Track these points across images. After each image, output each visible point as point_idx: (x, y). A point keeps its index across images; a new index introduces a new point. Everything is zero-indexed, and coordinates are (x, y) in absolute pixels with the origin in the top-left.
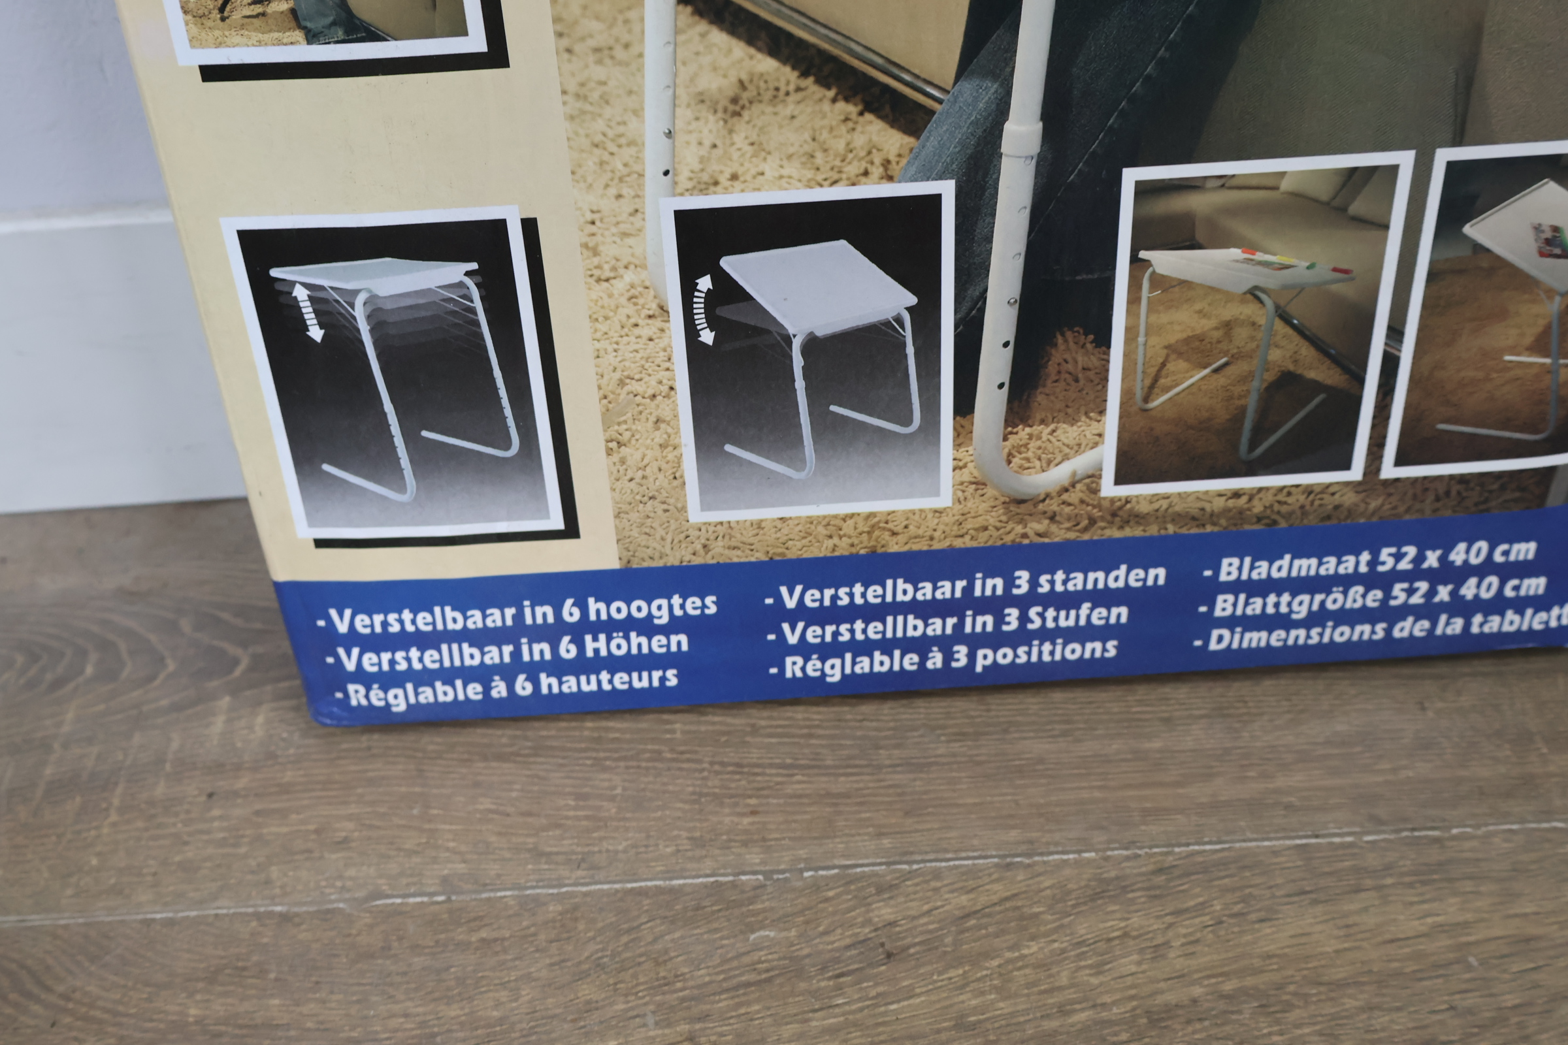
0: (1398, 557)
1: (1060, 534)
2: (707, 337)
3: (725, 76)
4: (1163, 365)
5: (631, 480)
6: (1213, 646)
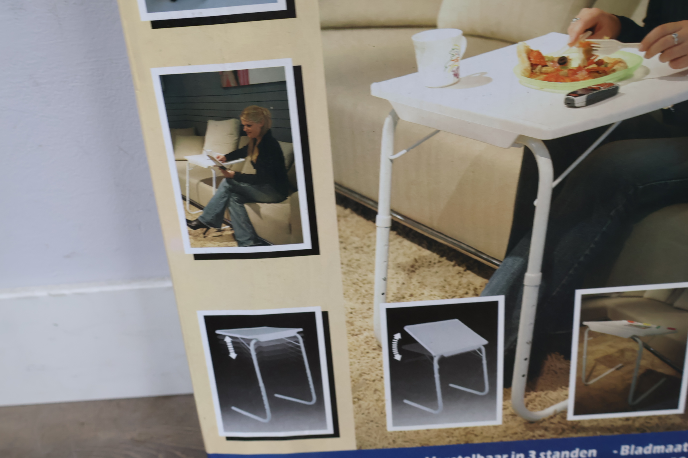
1: (549, 436)
3: (409, 257)
4: (594, 367)
5: (363, 414)
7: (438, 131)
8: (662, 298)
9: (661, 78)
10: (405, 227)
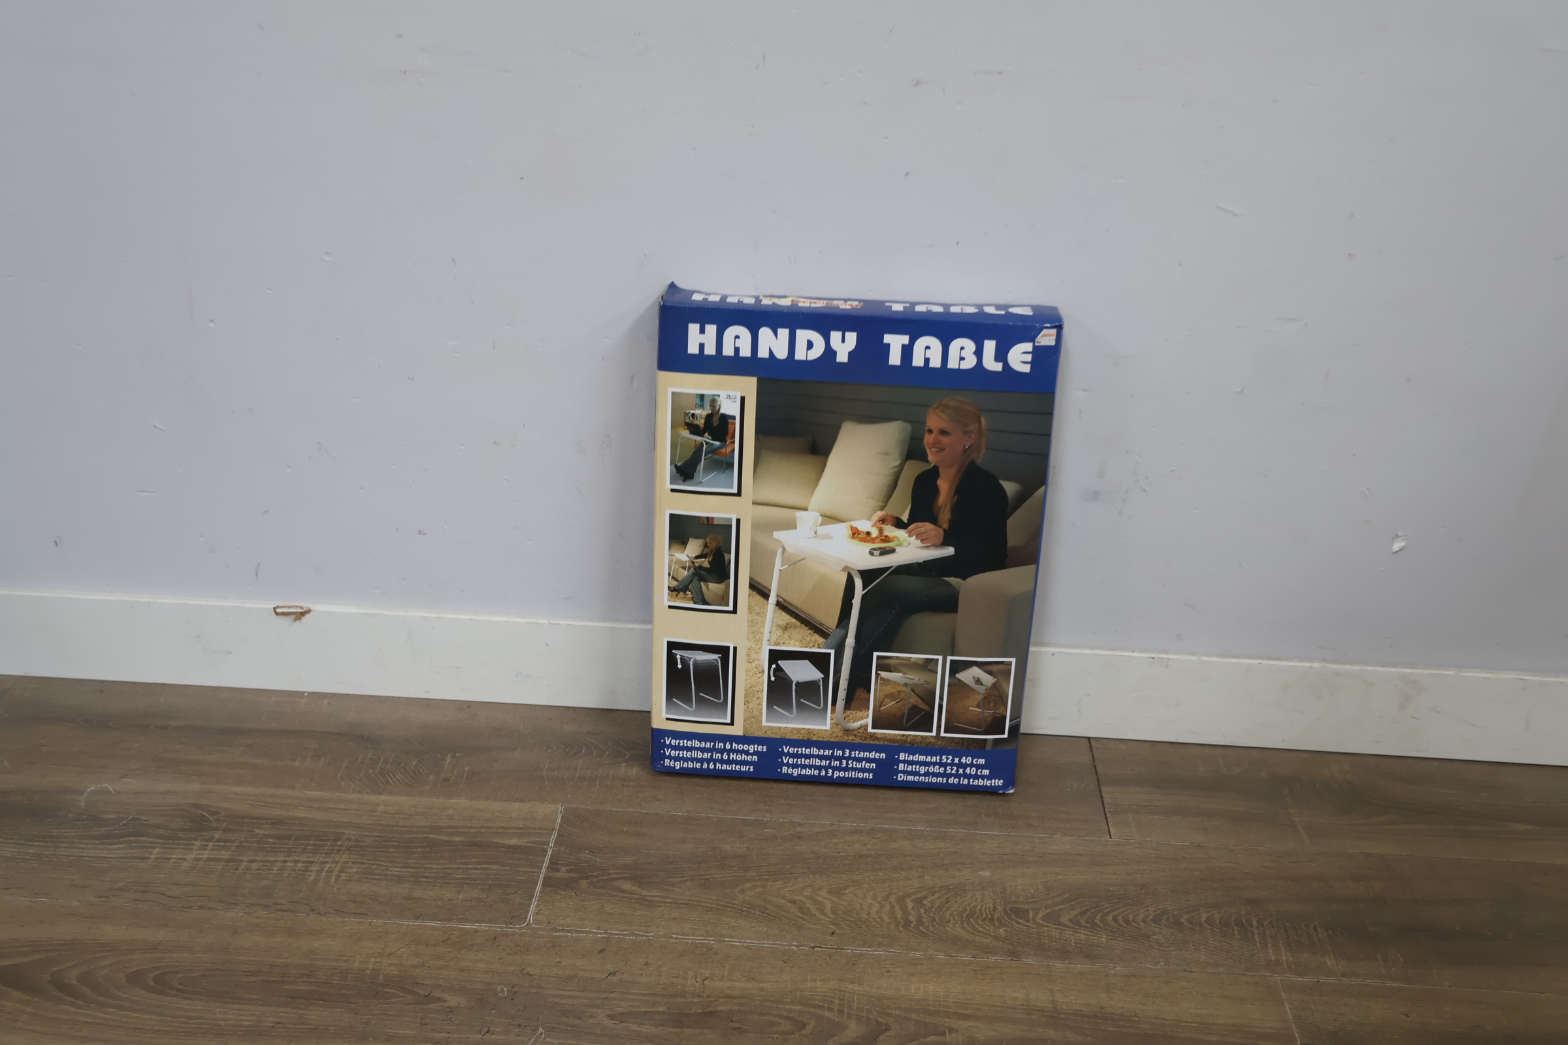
0: (948, 759)
1: (857, 741)
2: (773, 679)
6: (899, 779)
7: (804, 559)
8: (921, 663)
9: (916, 547)
10: (783, 605)
